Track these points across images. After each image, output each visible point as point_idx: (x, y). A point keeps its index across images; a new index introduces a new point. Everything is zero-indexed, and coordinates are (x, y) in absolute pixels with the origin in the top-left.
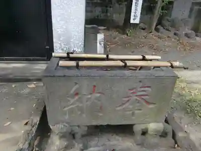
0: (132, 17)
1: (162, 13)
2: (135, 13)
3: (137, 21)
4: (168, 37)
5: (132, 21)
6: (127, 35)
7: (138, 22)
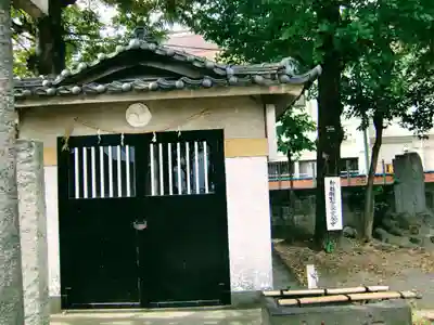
0: (329, 221)
1: (379, 206)
2: (333, 213)
3: (339, 226)
4: (400, 247)
5: (330, 228)
6: (326, 250)
7: (341, 228)
